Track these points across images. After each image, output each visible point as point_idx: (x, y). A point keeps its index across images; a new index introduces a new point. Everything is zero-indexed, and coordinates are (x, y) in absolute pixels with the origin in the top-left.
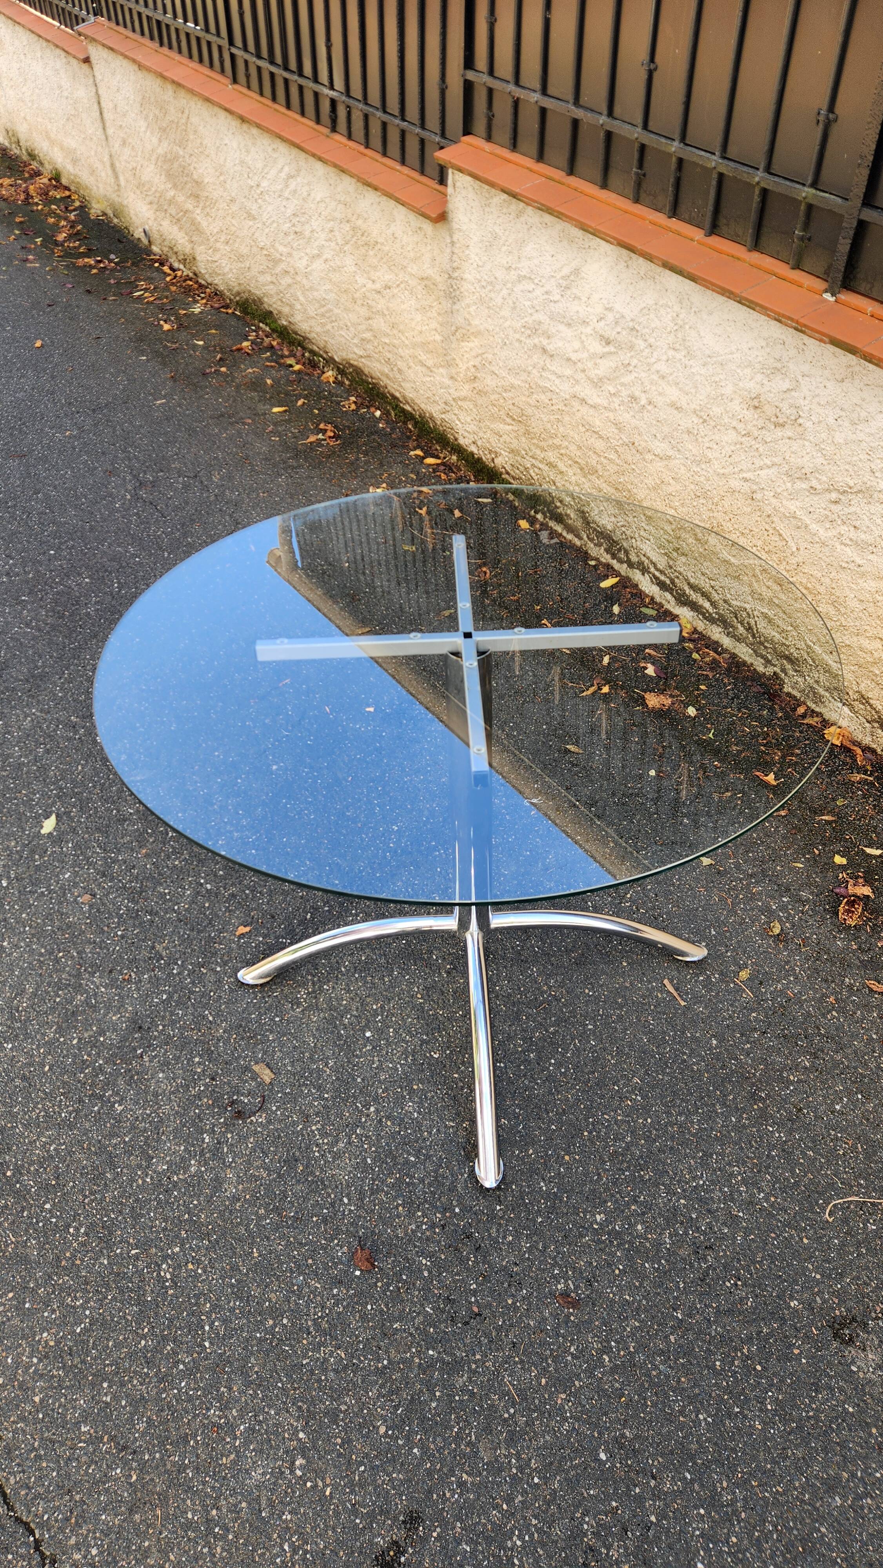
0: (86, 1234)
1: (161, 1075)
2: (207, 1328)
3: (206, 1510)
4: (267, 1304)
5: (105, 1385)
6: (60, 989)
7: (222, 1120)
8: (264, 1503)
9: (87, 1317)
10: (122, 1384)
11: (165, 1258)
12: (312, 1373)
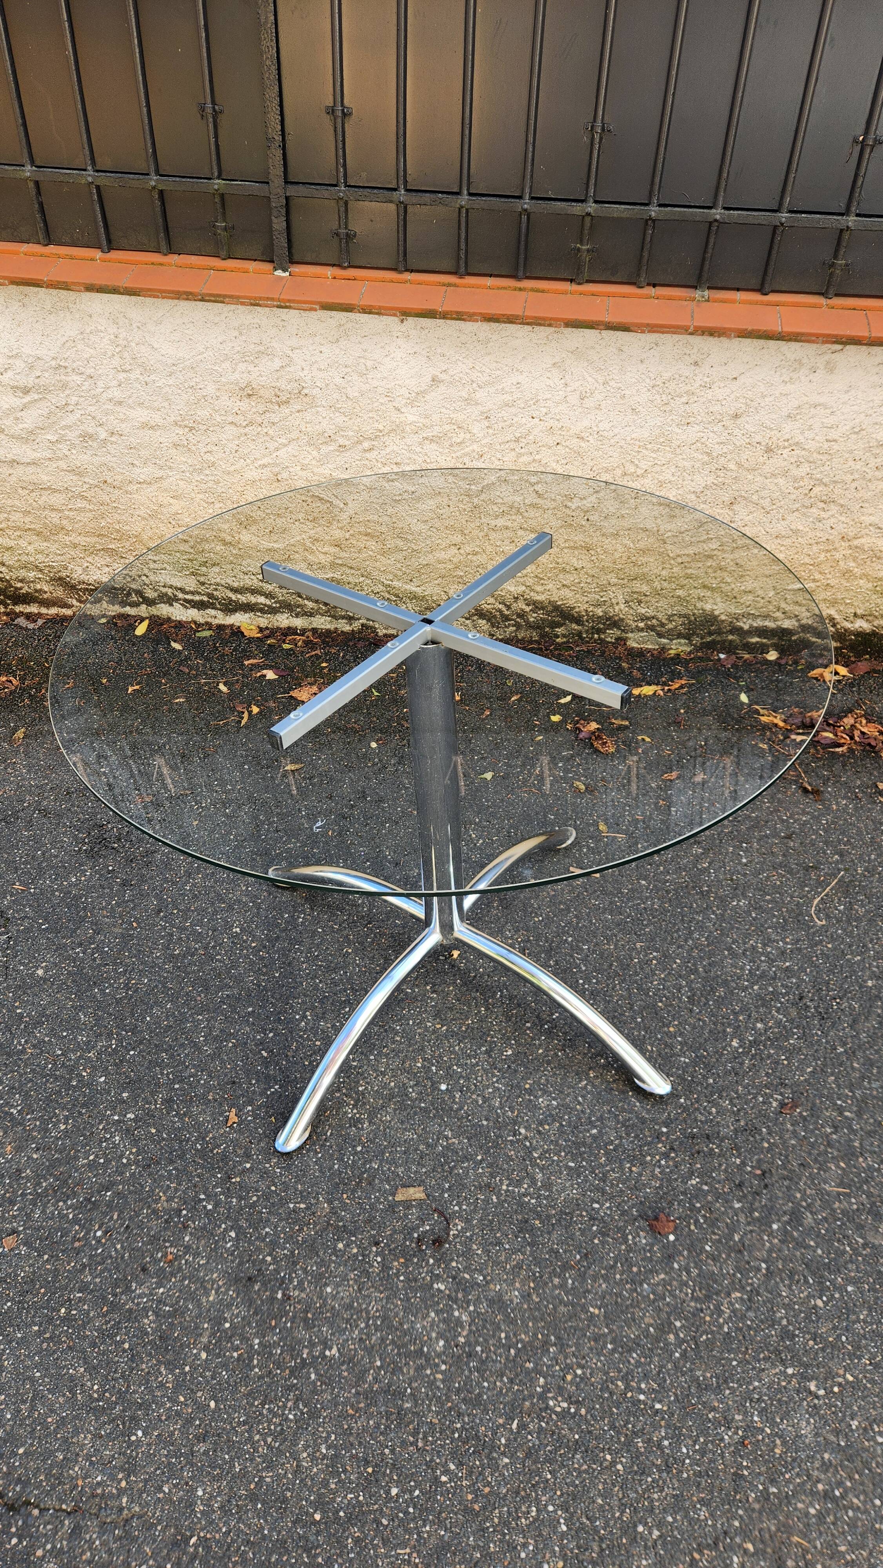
0: (460, 1464)
1: (329, 1290)
2: (642, 1397)
3: (813, 1493)
4: (651, 1329)
5: (640, 1529)
6: (112, 1336)
7: (431, 1261)
8: (832, 1438)
9: (555, 1511)
10: (651, 1510)
11: (543, 1397)
12: (741, 1329)
